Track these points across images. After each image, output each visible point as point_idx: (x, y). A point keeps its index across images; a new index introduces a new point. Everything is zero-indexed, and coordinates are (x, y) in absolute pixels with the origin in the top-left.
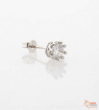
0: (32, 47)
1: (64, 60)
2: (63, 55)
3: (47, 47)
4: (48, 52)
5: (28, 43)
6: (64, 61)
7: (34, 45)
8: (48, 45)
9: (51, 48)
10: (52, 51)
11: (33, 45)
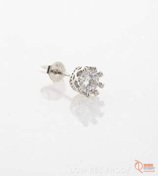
0: (56, 73)
1: (98, 96)
2: (98, 88)
3: (73, 74)
4: (73, 82)
5: (49, 67)
6: (98, 98)
7: (60, 69)
8: (74, 71)
9: (77, 76)
10: (77, 80)
11: (57, 70)
